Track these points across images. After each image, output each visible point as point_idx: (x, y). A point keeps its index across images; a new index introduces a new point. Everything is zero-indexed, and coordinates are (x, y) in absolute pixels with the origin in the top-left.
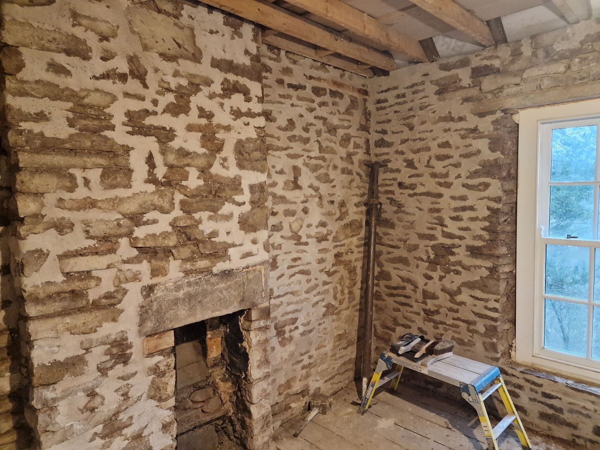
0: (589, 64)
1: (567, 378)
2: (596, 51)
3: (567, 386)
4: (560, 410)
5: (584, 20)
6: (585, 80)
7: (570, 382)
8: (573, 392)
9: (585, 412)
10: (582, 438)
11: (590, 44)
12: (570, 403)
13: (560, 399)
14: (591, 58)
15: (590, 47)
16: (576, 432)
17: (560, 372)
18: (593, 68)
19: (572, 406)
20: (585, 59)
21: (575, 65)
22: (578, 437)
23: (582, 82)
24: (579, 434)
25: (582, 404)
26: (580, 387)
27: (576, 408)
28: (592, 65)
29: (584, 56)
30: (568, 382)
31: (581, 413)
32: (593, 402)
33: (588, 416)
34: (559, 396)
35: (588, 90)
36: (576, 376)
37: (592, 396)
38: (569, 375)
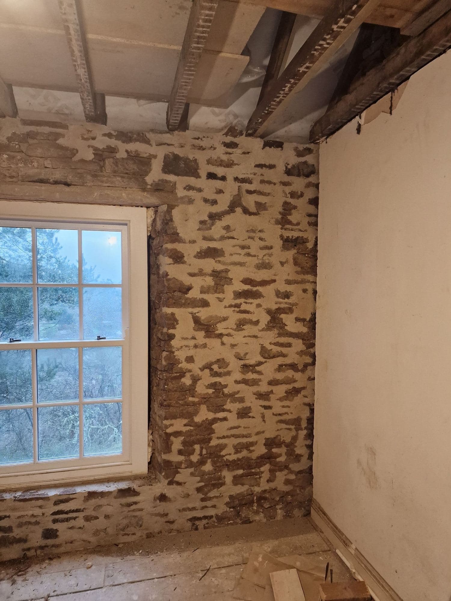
0: (17, 164)
1: (16, 490)
2: (23, 152)
3: (15, 500)
4: (10, 529)
5: (10, 116)
6: (14, 179)
7: (19, 494)
8: (22, 503)
9: (33, 520)
10: (33, 548)
11: (17, 143)
12: (19, 517)
13: (9, 517)
14: (19, 157)
15: (17, 146)
16: (26, 546)
17: (8, 487)
18: (22, 169)
19: (20, 520)
20: (14, 157)
21: (4, 161)
22: (29, 549)
23: (11, 180)
24: (29, 546)
25: (31, 513)
26: (28, 496)
27: (24, 520)
28: (20, 165)
29: (12, 154)
30: (16, 495)
31: (30, 523)
32: (40, 507)
33: (37, 523)
34: (7, 514)
35: (17, 189)
36: (24, 485)
37: (40, 501)
38: (17, 486)
